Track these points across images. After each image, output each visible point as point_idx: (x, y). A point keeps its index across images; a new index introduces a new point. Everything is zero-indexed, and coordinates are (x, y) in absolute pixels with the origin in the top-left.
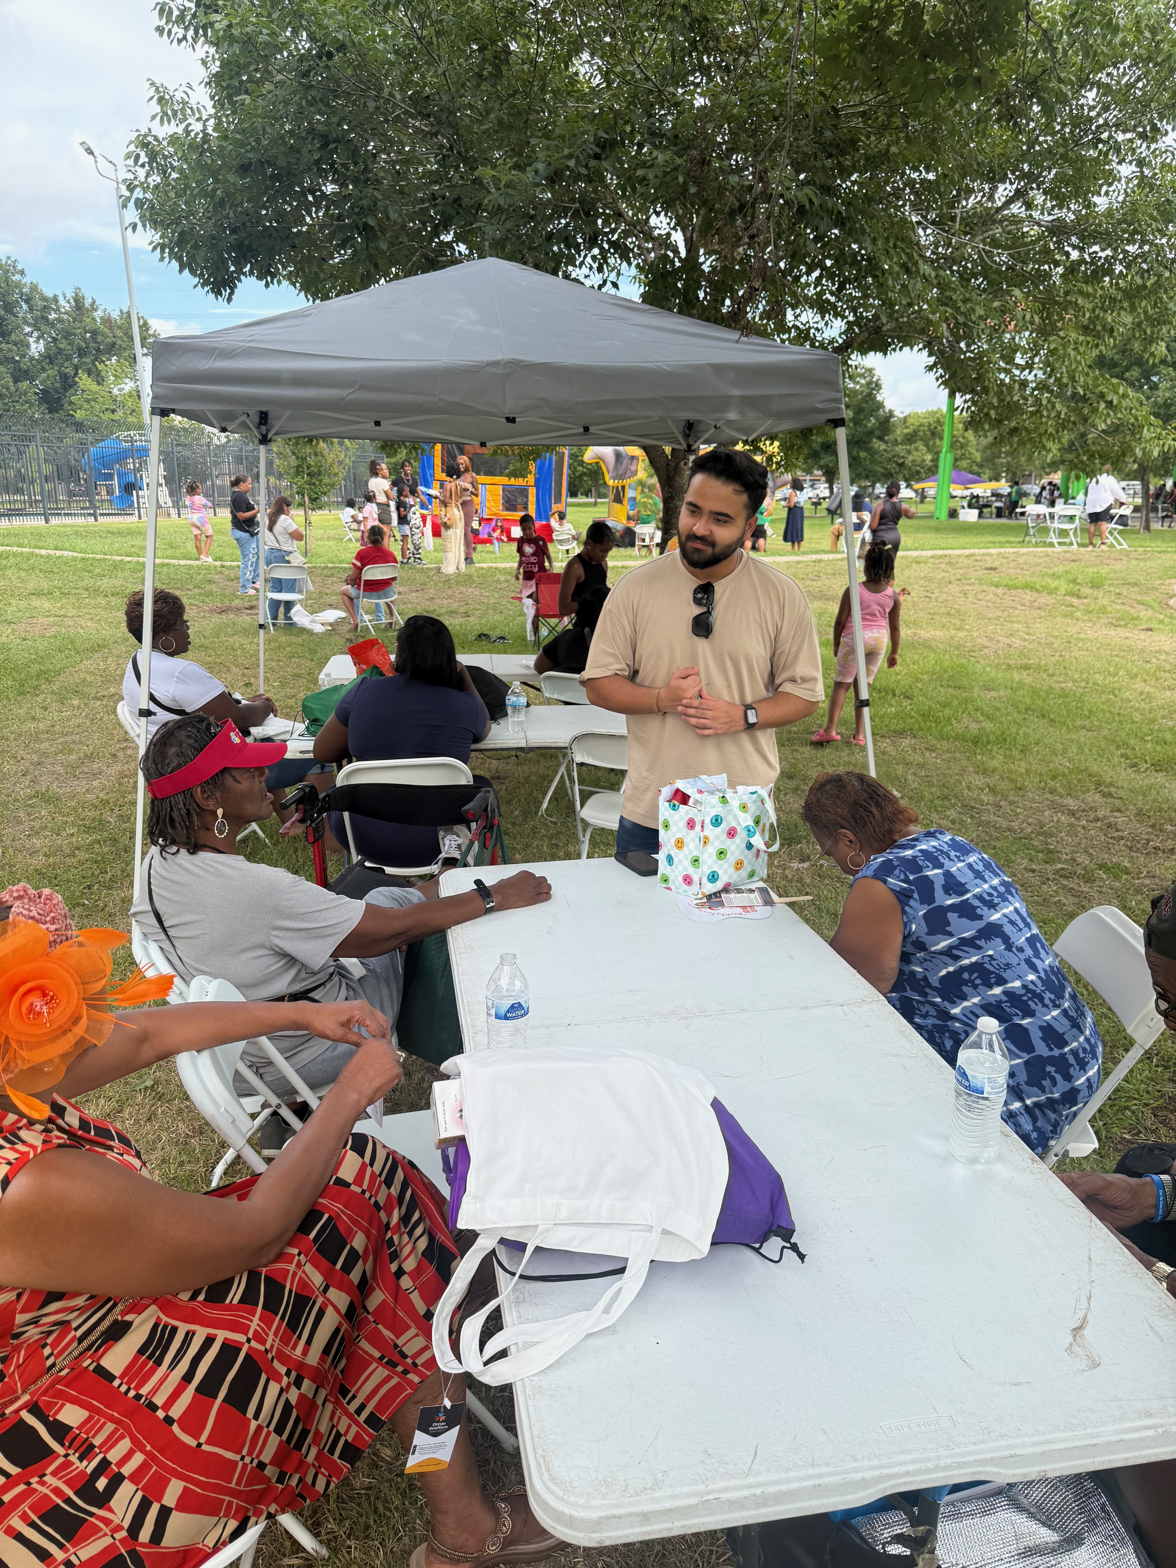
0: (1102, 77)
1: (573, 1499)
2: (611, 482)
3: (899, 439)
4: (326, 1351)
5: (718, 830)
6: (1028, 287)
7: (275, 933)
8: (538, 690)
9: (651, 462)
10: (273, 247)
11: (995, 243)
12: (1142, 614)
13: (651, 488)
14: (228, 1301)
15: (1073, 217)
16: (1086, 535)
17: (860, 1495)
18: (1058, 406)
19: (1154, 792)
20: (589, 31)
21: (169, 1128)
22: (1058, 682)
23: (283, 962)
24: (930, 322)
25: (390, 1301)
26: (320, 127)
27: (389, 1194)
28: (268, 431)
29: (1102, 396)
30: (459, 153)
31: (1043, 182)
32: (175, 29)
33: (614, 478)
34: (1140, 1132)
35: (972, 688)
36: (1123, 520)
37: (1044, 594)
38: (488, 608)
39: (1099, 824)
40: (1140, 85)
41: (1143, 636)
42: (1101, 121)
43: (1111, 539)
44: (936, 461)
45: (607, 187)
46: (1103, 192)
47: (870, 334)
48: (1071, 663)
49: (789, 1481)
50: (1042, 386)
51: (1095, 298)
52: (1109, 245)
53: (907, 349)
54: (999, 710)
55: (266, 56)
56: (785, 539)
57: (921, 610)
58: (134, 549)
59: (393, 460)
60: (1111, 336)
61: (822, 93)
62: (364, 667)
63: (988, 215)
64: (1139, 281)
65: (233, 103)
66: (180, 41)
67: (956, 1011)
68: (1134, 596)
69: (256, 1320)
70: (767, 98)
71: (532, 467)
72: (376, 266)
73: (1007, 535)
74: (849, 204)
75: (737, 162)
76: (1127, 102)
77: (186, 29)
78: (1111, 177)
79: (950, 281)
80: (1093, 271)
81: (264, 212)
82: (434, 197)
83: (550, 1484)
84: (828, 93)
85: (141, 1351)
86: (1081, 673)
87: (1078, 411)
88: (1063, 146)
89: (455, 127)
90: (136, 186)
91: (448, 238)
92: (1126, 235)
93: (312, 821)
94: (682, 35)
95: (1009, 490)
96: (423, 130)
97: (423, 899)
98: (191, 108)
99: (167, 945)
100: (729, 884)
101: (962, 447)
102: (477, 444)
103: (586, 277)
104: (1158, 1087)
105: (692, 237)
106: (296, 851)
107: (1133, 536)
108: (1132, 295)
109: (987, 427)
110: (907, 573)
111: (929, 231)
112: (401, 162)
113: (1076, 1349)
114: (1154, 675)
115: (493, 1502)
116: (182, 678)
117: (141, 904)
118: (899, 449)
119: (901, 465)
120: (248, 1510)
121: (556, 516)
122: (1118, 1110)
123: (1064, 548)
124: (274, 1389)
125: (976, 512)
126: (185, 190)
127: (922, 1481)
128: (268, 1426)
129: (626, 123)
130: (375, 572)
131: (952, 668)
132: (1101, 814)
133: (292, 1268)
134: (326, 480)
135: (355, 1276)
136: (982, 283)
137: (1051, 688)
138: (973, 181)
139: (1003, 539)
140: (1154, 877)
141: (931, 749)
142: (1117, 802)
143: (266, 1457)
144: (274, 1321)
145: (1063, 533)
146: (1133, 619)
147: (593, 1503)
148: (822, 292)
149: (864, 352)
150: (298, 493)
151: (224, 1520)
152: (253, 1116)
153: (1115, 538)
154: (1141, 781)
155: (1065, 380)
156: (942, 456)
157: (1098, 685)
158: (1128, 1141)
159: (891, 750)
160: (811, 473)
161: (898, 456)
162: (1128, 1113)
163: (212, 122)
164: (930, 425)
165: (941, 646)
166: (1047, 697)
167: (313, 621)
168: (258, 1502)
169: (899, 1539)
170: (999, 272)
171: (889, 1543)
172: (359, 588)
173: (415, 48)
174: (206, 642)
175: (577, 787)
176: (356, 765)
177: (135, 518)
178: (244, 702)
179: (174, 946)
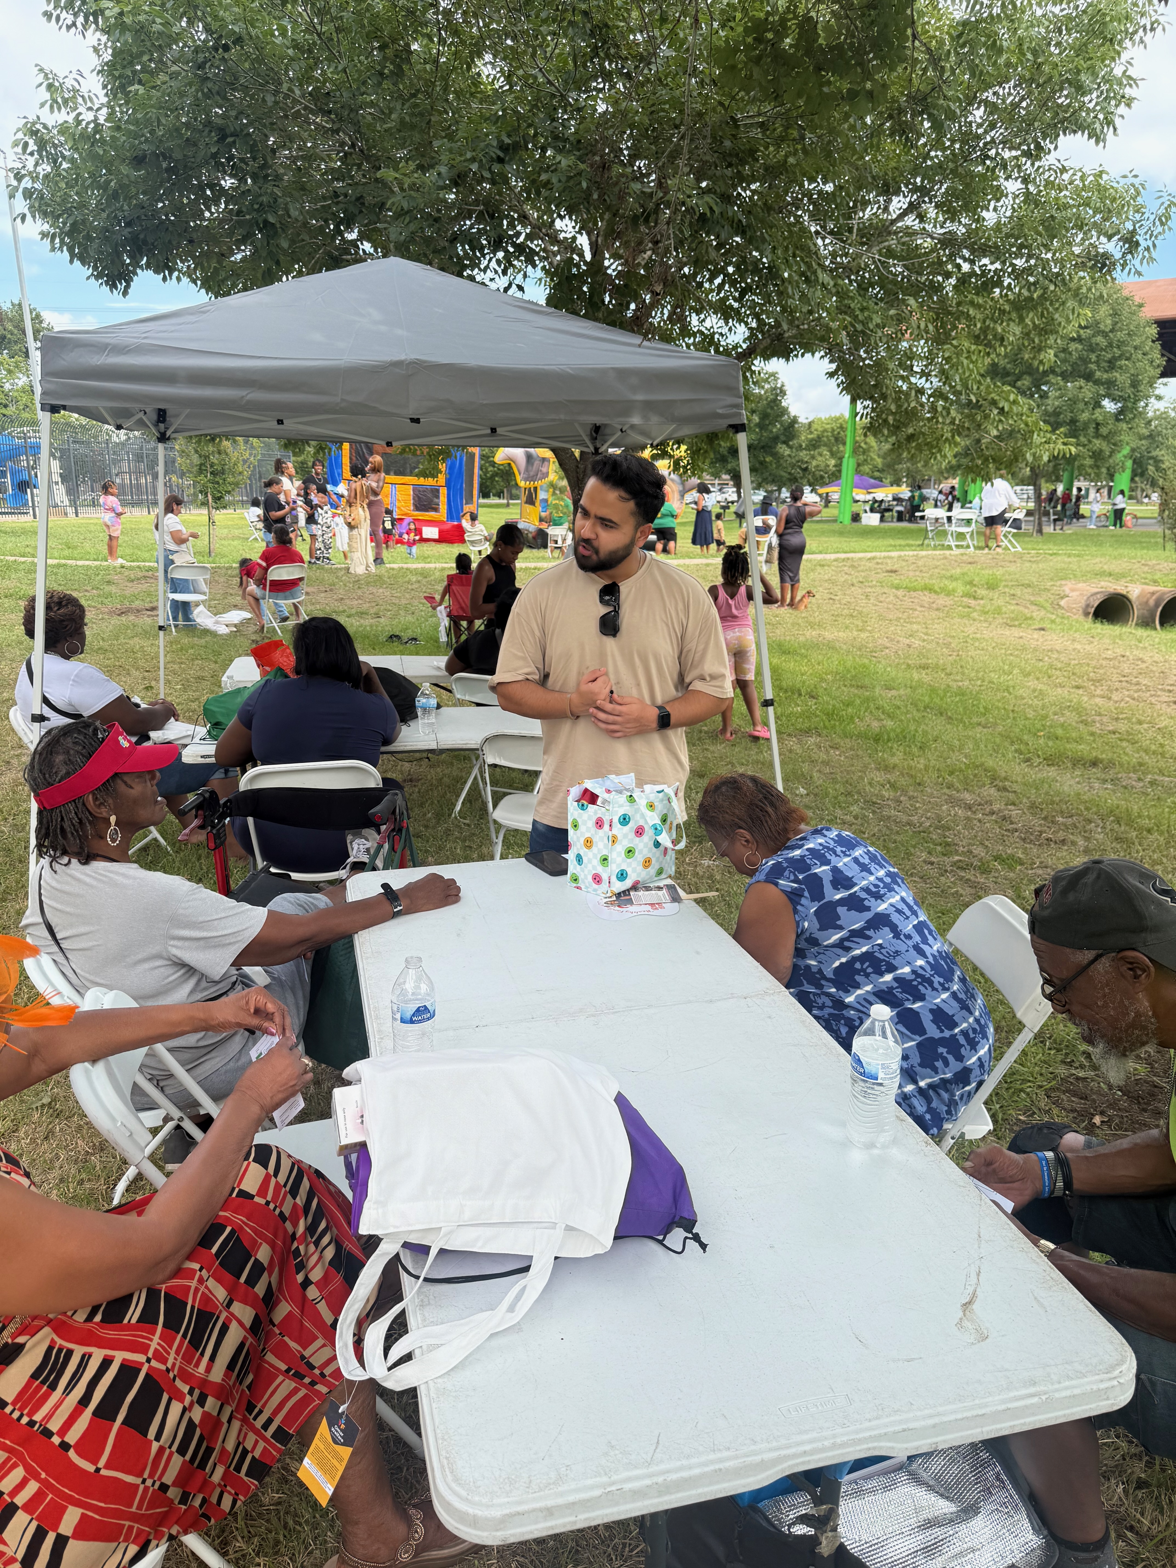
0: (989, 95)
1: (477, 1499)
2: (522, 484)
3: (804, 445)
4: (231, 1367)
5: (626, 829)
6: (923, 297)
7: (172, 942)
8: (450, 691)
9: (560, 465)
10: (170, 242)
11: (890, 253)
12: (1034, 614)
13: (562, 491)
14: (126, 1321)
15: (964, 230)
16: (983, 538)
17: (759, 1477)
18: (953, 413)
19: (1046, 786)
20: (490, 34)
21: (68, 1146)
22: (956, 681)
23: (182, 971)
24: (829, 330)
25: (297, 1312)
26: (219, 121)
27: (295, 1204)
28: (167, 428)
29: (994, 403)
30: (361, 151)
31: (935, 196)
32: (64, 15)
33: (526, 480)
34: (1034, 1113)
35: (874, 687)
36: (1016, 524)
37: (942, 595)
38: (400, 609)
39: (994, 817)
40: (1024, 104)
41: (1036, 635)
42: (988, 139)
43: (1006, 542)
44: (839, 466)
45: (511, 189)
46: (991, 208)
47: (773, 341)
48: (968, 662)
49: (690, 1468)
50: (938, 394)
51: (985, 309)
52: (998, 259)
53: (808, 356)
54: (899, 708)
55: (160, 46)
56: (694, 542)
57: (826, 612)
58: (28, 550)
59: (300, 459)
60: (1001, 345)
61: (721, 104)
62: (268, 669)
63: (883, 226)
64: (1025, 293)
65: (127, 94)
66: (69, 28)
67: (850, 999)
68: (1027, 597)
69: (156, 1338)
70: (667, 106)
71: (443, 467)
72: (278, 263)
73: (907, 538)
74: (749, 212)
75: (639, 168)
76: (1012, 120)
77: (76, 15)
78: (999, 193)
79: (848, 290)
80: (983, 283)
81: (160, 205)
82: (336, 195)
83: (453, 1485)
84: (727, 103)
85: (35, 1376)
86: (977, 671)
87: (971, 417)
88: (953, 161)
89: (356, 124)
90: (24, 176)
91: (352, 236)
92: (1014, 249)
93: (213, 827)
94: (584, 40)
95: (909, 494)
96: (324, 127)
97: (330, 904)
98: (83, 97)
99: (60, 958)
100: (637, 882)
101: (864, 453)
102: (384, 443)
103: (492, 280)
104: (1051, 1069)
105: (597, 241)
106: (199, 859)
107: (1027, 539)
108: (1020, 306)
109: (886, 432)
110: (812, 575)
111: (827, 241)
112: (303, 158)
113: (966, 1323)
114: (1046, 673)
115: (405, 1510)
116: (78, 680)
117: (32, 915)
118: (803, 454)
119: (805, 470)
120: (149, 1533)
121: (468, 516)
122: (1014, 1093)
123: (962, 551)
124: (176, 1408)
125: (877, 516)
126: (76, 180)
127: (819, 1460)
128: (170, 1447)
129: (530, 126)
130: (280, 573)
131: (855, 668)
132: (996, 807)
133: (194, 1284)
134: (230, 479)
135: (260, 1289)
136: (879, 292)
137: (948, 686)
138: (868, 193)
139: (902, 542)
140: (1046, 867)
141: (835, 747)
142: (1012, 796)
143: (168, 1479)
144: (175, 1339)
145: (961, 536)
146: (1026, 619)
147: (496, 1501)
148: (726, 298)
149: (767, 358)
150: (201, 492)
151: (123, 1546)
152: (155, 1131)
153: (1010, 541)
154: (1034, 775)
155: (959, 388)
156: (845, 461)
157: (993, 683)
158: (1023, 1122)
159: (797, 748)
160: (720, 478)
161: (802, 461)
162: (1023, 1095)
163: (104, 111)
164: (833, 430)
165: (845, 647)
166: (945, 696)
167: (217, 622)
168: (159, 1526)
169: (803, 1519)
170: (895, 282)
171: (794, 1524)
172: (264, 588)
173: (315, 43)
174: (105, 645)
175: (489, 788)
176: (261, 769)
177: (30, 518)
178: (143, 706)
179: (67, 958)
